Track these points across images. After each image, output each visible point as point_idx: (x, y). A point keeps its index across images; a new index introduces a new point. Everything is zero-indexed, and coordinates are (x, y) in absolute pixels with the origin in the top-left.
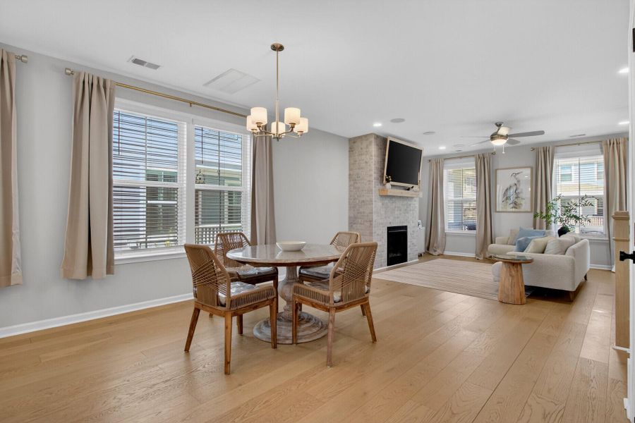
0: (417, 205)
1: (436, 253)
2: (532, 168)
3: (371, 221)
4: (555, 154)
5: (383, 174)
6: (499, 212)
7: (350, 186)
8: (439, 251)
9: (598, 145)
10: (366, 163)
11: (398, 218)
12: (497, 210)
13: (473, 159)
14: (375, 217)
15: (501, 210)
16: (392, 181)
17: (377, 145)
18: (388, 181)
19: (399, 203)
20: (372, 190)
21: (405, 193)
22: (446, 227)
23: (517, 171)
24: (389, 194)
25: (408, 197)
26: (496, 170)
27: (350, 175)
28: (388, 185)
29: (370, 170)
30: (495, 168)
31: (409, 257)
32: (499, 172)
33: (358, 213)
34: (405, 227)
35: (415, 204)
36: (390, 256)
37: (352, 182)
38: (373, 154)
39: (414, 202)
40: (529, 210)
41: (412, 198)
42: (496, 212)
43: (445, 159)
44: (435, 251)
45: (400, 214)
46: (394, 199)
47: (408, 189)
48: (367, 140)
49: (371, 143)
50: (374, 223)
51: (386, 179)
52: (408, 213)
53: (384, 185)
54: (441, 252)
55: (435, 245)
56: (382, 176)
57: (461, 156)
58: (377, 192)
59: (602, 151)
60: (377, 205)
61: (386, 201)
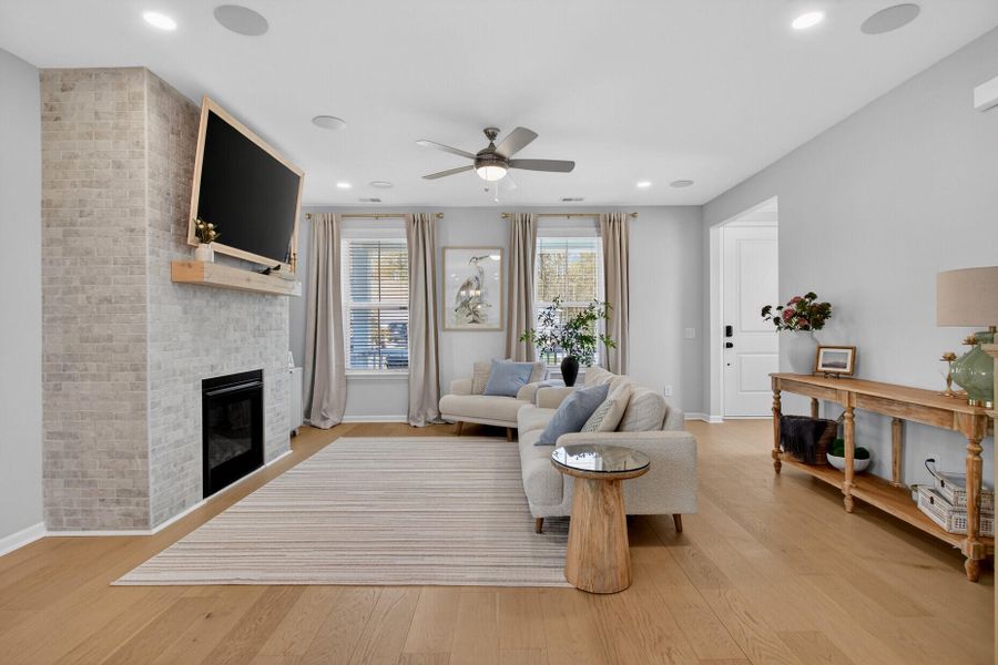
0: (286, 316)
1: (329, 424)
2: (502, 250)
3: (138, 368)
4: (539, 229)
5: (187, 216)
6: (450, 330)
7: (48, 243)
8: (333, 419)
9: (591, 222)
10: (118, 165)
11: (237, 350)
12: (447, 326)
13: (402, 222)
14: (153, 353)
15: (453, 326)
16: (218, 240)
17: (164, 116)
18: (202, 236)
19: (239, 310)
20: (140, 263)
21: (257, 282)
22: (348, 364)
23: (479, 253)
24: (207, 279)
25: (264, 294)
26: (444, 249)
27: (46, 203)
28: (207, 251)
29: (132, 193)
30: (442, 245)
31: (268, 450)
32: (448, 252)
33: (84, 340)
34: (258, 375)
35: (282, 313)
36: (213, 464)
37: (58, 232)
38: (146, 138)
39: (278, 309)
40: (498, 326)
41: (275, 295)
42: (444, 330)
43: (343, 216)
44: (325, 419)
45: (243, 340)
46: (223, 298)
47: (267, 272)
48: (121, 86)
49: (135, 99)
50: (150, 374)
51: (198, 233)
52: (263, 335)
53: (191, 249)
54: (337, 420)
55: (325, 405)
56: (182, 222)
57: (379, 214)
58: (165, 272)
59: (599, 232)
60: (162, 311)
61: (198, 301)
